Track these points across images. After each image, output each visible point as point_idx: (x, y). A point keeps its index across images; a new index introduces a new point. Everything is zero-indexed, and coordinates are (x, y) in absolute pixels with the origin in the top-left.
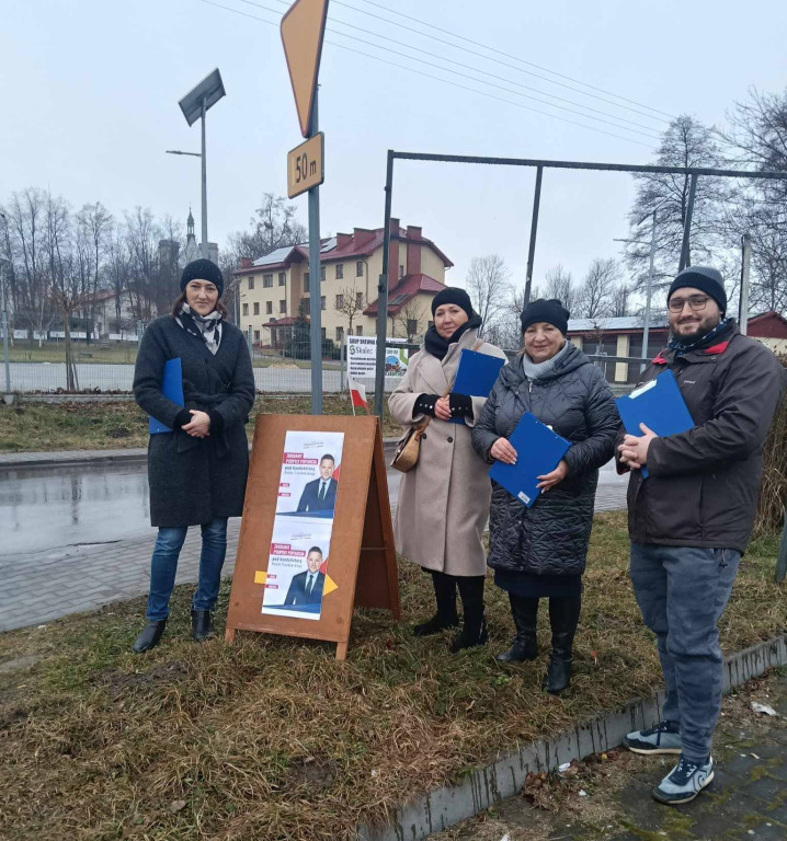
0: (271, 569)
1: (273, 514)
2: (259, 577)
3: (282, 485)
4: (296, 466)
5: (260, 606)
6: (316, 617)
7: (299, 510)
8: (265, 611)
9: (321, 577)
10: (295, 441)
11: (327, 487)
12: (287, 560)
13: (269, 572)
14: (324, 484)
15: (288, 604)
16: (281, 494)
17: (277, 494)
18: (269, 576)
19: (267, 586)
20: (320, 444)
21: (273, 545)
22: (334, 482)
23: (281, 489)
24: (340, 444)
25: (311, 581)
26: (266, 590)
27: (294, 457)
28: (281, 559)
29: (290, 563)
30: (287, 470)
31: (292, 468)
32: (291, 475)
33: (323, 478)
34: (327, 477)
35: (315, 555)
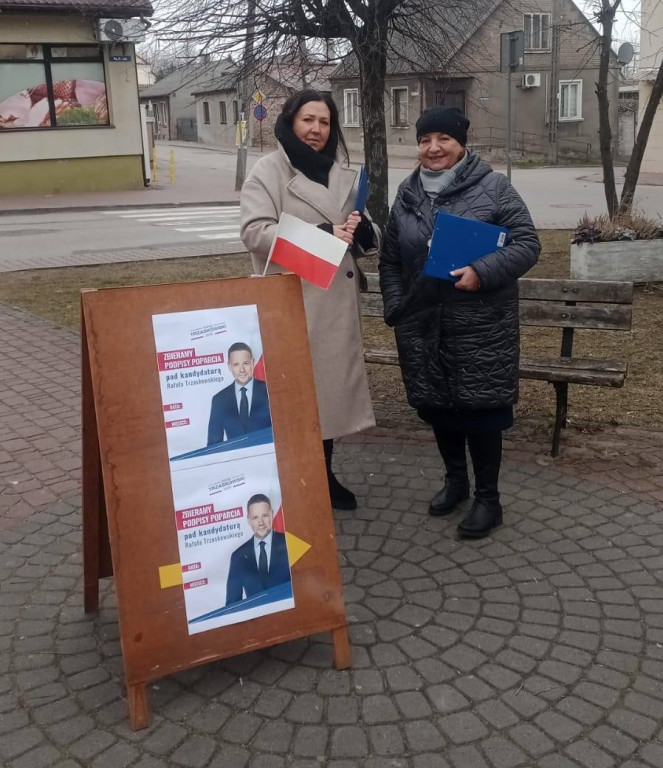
0: (186, 555)
1: (164, 461)
2: (167, 576)
3: (168, 408)
5: (184, 624)
6: (288, 604)
7: (211, 443)
8: (194, 629)
9: (279, 539)
10: (171, 330)
11: (249, 394)
12: (213, 531)
13: (183, 562)
14: (244, 390)
15: (234, 602)
16: (169, 425)
17: (161, 426)
18: (185, 568)
19: (188, 586)
20: (221, 329)
21: (180, 513)
23: (168, 416)
25: (263, 552)
26: (187, 592)
27: (178, 356)
28: (200, 533)
29: (220, 534)
30: (171, 382)
31: (179, 376)
32: (180, 388)
33: (239, 382)
34: (246, 379)
35: (259, 508)
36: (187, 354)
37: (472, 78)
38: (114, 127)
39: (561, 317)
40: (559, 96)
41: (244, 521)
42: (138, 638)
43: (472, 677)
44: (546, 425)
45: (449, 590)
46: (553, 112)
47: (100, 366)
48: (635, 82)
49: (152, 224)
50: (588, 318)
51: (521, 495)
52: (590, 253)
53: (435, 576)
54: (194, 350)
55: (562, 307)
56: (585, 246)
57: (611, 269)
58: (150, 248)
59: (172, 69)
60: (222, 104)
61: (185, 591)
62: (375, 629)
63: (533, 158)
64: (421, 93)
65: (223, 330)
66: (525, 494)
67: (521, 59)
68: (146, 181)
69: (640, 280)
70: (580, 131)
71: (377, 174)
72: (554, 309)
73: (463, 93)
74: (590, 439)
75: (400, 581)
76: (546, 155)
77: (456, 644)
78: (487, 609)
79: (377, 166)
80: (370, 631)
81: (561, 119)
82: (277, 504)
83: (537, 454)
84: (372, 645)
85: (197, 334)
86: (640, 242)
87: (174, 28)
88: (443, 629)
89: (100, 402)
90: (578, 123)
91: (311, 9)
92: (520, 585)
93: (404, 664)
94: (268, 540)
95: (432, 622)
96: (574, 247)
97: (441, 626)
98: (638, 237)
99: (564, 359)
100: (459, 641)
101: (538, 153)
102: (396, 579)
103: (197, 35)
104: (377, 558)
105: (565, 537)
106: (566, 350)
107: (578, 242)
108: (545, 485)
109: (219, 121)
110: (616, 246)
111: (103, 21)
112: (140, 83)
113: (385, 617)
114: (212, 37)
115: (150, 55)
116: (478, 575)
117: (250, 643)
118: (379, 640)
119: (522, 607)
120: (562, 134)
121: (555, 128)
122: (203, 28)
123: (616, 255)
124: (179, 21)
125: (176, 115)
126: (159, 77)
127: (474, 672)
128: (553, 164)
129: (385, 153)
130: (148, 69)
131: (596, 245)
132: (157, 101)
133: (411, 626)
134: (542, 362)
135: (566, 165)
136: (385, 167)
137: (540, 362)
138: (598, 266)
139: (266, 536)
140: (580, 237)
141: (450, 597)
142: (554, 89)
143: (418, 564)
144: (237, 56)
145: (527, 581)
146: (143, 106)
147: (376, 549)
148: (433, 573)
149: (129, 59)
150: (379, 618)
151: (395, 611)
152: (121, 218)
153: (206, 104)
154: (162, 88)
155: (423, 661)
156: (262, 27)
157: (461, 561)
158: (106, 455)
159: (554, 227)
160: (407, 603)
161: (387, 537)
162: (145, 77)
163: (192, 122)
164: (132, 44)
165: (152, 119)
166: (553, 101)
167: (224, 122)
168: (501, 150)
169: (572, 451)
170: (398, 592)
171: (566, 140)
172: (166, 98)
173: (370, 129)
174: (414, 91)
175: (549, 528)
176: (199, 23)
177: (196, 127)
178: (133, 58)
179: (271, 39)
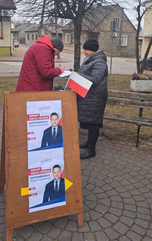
1: (26, 151)
3: (29, 133)
4: (36, 121)
5: (28, 208)
6: (64, 203)
7: (42, 146)
8: (31, 211)
9: (62, 180)
11: (56, 130)
13: (30, 187)
14: (54, 129)
15: (45, 202)
16: (29, 139)
17: (27, 139)
18: (30, 189)
19: (30, 195)
20: (49, 108)
21: (30, 170)
22: (60, 127)
23: (29, 136)
24: (60, 106)
25: (57, 185)
27: (34, 116)
28: (36, 177)
29: (43, 178)
30: (31, 125)
31: (34, 123)
32: (34, 127)
33: (53, 126)
34: (56, 125)
35: (57, 169)
36: (37, 116)
37: (99, 33)
38: (3, 39)
39: (139, 105)
40: (121, 39)
41: (51, 174)
42: (12, 213)
43: (125, 237)
44: (132, 136)
45: (112, 198)
46: (120, 43)
47: (8, 118)
48: (142, 37)
49: (12, 66)
50: (147, 106)
51: (129, 161)
52: (136, 83)
53: (107, 192)
54: (39, 114)
55: (140, 102)
56: (135, 81)
57: (142, 87)
58: (12, 73)
59: (20, 25)
60: (33, 35)
61: (29, 197)
62: (89, 214)
63: (114, 55)
64: (86, 36)
65: (50, 108)
66: (130, 161)
67: (116, 29)
68: (11, 54)
69: (149, 91)
70: (126, 49)
71: (77, 57)
72: (137, 102)
73: (97, 37)
74: (146, 142)
75: (96, 194)
76: (118, 54)
77: (117, 222)
78: (126, 206)
79: (78, 54)
80: (88, 216)
81: (122, 45)
82: (63, 169)
83: (131, 146)
84: (89, 221)
85: (41, 109)
86: (150, 80)
87: (24, 13)
88: (112, 215)
89: (7, 130)
90: (126, 46)
91: (62, 11)
92: (134, 197)
93: (101, 231)
94: (59, 181)
95: (108, 212)
96: (132, 81)
97: (111, 213)
98: (149, 79)
99: (140, 117)
100: (118, 221)
101: (116, 54)
102: (94, 193)
103: (30, 15)
104: (87, 185)
105: (145, 178)
106: (140, 115)
107: (133, 79)
108: (136, 158)
109: (32, 39)
110: (144, 81)
111: (3, 10)
112: (12, 28)
113: (92, 210)
114: (34, 16)
115: (14, 21)
116: (120, 193)
117: (50, 217)
118: (91, 220)
119: (137, 207)
120: (122, 49)
121: (120, 47)
122: (32, 14)
123: (143, 84)
124: (25, 11)
125: (20, 37)
126: (16, 27)
127: (125, 235)
128: (119, 57)
129: (80, 51)
130: (13, 24)
131: (138, 80)
132: (15, 33)
133: (101, 213)
134: (134, 118)
135: (122, 57)
136: (80, 55)
137: (133, 118)
138: (138, 86)
139: (58, 179)
140: (134, 78)
141: (113, 201)
142: (120, 37)
143: (100, 187)
144: (38, 23)
145: (137, 195)
146: (12, 34)
147: (86, 181)
148: (106, 191)
149: (9, 21)
150: (90, 209)
151: (95, 207)
152: (4, 64)
153: (28, 35)
154: (16, 30)
155: (107, 229)
156: (48, 15)
157: (114, 187)
158: (7, 149)
159: (122, 74)
160: (99, 203)
161: (90, 176)
162: (13, 26)
163: (24, 39)
164: (10, 17)
165: (14, 38)
166: (120, 40)
167: (33, 39)
168: (106, 52)
169: (142, 146)
170: (95, 199)
171: (123, 51)
172: (18, 32)
173: (76, 44)
174: (84, 35)
175: (139, 174)
176: (31, 12)
177: (25, 40)
178: (10, 21)
179: (50, 18)
